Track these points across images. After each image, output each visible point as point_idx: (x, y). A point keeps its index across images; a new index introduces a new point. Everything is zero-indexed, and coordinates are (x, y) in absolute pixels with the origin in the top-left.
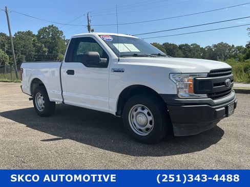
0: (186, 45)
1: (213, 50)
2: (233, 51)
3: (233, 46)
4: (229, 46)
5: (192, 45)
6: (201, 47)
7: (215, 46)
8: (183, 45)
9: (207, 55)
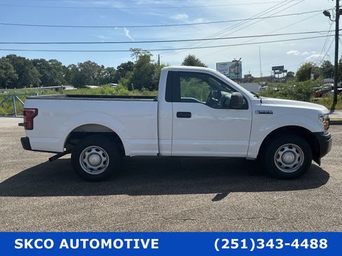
0: (43, 61)
1: (80, 70)
2: (104, 74)
3: (103, 67)
4: (99, 66)
5: (50, 61)
6: (63, 65)
7: (81, 65)
8: (38, 60)
9: (72, 77)
